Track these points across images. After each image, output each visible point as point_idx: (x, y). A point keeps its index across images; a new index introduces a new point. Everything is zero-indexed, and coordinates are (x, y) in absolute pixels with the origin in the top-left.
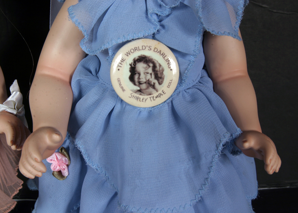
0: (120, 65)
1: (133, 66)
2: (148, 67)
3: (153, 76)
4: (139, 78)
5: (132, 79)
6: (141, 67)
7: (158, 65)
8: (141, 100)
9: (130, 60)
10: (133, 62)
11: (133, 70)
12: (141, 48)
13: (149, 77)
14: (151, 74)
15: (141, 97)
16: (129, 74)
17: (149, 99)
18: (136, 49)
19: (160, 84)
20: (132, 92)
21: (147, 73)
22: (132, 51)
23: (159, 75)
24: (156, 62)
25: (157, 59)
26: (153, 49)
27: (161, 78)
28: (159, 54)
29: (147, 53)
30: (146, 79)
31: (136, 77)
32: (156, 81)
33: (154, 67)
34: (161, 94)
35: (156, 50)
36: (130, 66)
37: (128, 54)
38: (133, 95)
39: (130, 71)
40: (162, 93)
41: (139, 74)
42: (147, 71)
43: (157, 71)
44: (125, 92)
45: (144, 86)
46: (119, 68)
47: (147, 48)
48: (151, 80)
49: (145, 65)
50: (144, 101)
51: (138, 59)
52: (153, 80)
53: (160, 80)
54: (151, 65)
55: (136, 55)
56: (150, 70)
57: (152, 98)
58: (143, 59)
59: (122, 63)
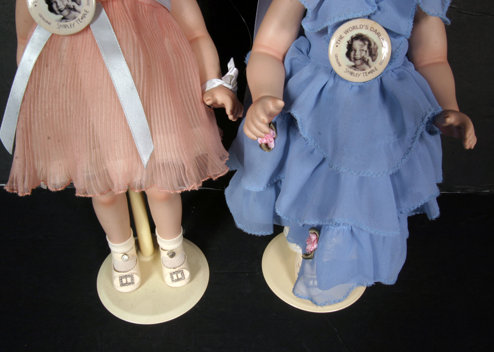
0: (338, 42)
1: (350, 43)
2: (364, 44)
3: (368, 53)
4: (355, 55)
5: (348, 55)
6: (357, 44)
7: (373, 44)
8: (355, 75)
9: (348, 38)
10: (350, 39)
11: (350, 47)
12: (358, 27)
13: (364, 54)
14: (366, 51)
15: (355, 72)
16: (346, 50)
17: (362, 74)
18: (354, 28)
19: (373, 61)
20: (347, 67)
21: (363, 50)
22: (351, 29)
23: (373, 53)
24: (371, 40)
25: (372, 38)
26: (369, 28)
27: (374, 55)
28: (374, 33)
29: (364, 32)
30: (361, 56)
31: (352, 53)
32: (370, 58)
33: (370, 45)
34: (373, 70)
35: (372, 29)
36: (347, 43)
37: (346, 32)
38: (348, 70)
39: (348, 48)
40: (375, 70)
41: (355, 51)
42: (362, 48)
43: (372, 49)
44: (341, 67)
45: (358, 62)
46: (337, 44)
47: (364, 27)
48: (365, 56)
49: (361, 43)
50: (357, 76)
51: (355, 37)
52: (368, 57)
53: (374, 57)
54: (367, 43)
55: (354, 33)
56: (365, 48)
57: (365, 74)
58: (359, 37)
59: (341, 40)
